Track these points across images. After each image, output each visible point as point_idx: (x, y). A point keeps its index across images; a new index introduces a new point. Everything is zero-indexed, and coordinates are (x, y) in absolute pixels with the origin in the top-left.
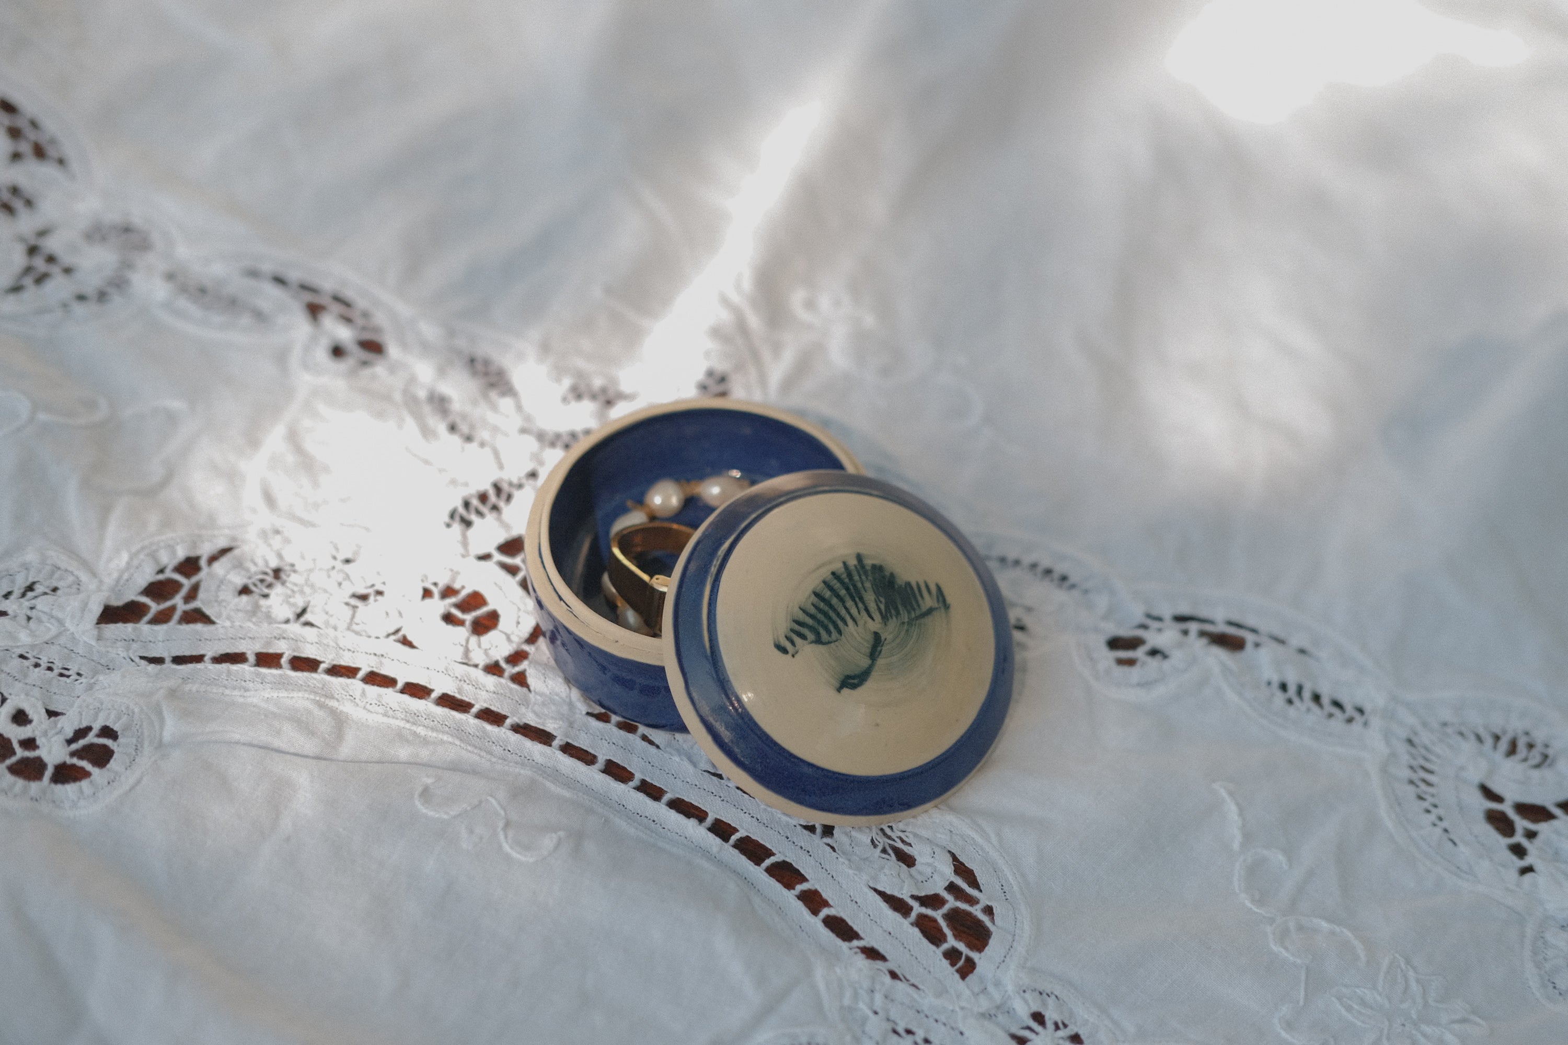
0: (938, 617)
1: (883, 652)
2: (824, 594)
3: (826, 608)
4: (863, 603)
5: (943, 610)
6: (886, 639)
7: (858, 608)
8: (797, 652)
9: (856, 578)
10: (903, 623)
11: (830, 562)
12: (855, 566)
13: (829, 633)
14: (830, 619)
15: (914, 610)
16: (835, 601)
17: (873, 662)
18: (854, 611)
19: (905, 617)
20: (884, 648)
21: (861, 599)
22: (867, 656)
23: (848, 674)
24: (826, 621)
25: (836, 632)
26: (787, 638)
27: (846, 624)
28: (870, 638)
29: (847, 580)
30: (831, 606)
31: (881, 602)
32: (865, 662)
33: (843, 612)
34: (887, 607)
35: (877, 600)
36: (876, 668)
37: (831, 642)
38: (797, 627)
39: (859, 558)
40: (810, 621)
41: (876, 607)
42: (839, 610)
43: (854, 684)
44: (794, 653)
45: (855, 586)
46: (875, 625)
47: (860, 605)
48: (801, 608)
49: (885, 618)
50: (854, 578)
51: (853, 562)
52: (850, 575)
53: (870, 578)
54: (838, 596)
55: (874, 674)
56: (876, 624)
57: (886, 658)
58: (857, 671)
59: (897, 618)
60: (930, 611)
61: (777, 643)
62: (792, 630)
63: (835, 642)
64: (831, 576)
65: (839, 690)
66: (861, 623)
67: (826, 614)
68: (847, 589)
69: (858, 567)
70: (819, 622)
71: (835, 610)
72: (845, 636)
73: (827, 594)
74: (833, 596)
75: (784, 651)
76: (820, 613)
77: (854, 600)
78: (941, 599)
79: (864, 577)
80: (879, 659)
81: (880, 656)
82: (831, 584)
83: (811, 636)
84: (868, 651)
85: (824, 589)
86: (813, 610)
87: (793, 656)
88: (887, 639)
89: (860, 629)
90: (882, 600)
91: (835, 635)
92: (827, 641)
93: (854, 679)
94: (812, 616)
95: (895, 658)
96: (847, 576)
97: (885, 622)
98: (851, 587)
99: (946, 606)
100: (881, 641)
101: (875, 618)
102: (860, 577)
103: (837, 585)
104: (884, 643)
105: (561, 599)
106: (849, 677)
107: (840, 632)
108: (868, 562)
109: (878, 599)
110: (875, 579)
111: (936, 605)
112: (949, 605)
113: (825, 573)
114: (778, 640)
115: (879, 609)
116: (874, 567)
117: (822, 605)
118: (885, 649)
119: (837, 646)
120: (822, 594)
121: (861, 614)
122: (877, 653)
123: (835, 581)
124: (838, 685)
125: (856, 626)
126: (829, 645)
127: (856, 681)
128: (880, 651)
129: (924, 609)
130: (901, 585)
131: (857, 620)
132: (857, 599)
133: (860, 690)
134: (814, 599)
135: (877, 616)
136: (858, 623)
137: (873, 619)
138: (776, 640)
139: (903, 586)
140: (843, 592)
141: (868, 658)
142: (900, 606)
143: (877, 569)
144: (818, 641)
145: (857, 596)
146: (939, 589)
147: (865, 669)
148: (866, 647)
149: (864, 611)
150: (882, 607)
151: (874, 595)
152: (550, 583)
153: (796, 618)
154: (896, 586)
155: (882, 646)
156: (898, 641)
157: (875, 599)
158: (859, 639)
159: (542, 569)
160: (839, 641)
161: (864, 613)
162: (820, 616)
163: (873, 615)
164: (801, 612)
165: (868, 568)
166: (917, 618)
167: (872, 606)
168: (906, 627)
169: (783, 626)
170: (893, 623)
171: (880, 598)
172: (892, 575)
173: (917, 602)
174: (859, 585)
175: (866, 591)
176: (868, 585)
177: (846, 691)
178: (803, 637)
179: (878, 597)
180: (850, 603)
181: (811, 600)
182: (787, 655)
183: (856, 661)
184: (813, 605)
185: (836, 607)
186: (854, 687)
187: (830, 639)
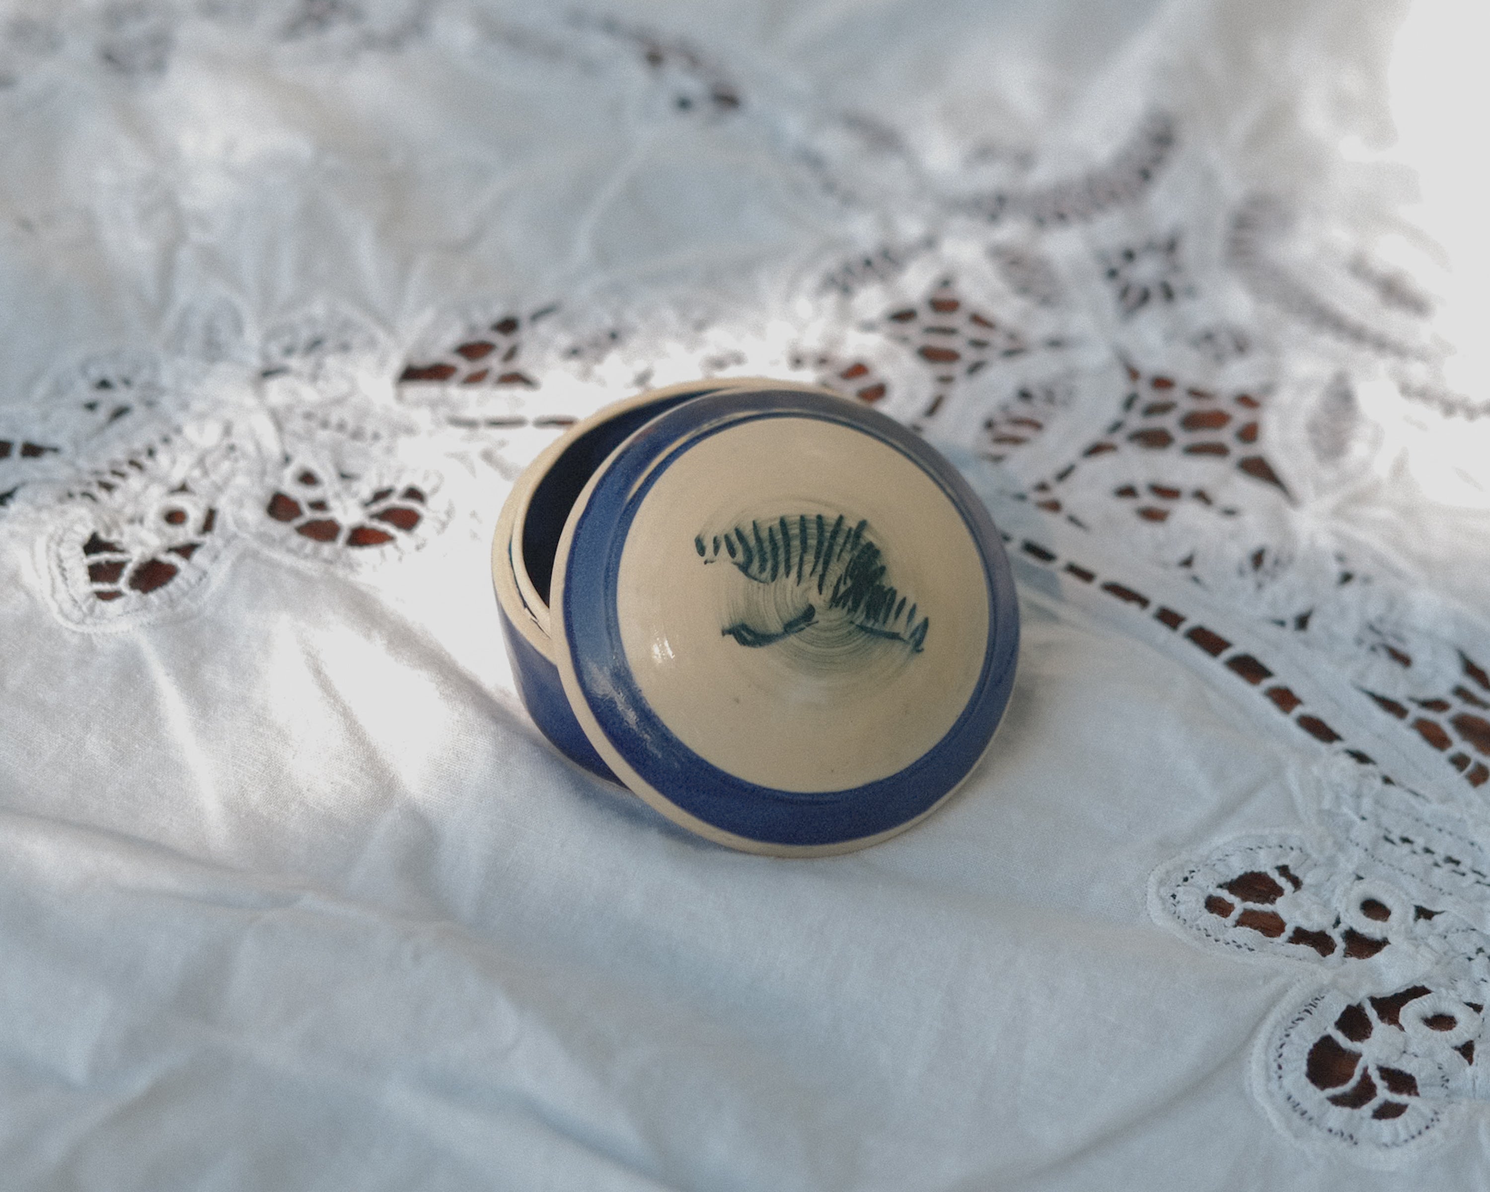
0: (899, 651)
1: (803, 633)
2: (791, 529)
3: (781, 543)
4: (825, 568)
5: (910, 647)
6: (817, 622)
7: (814, 569)
8: (712, 562)
9: (840, 540)
10: (852, 622)
11: (827, 505)
12: (850, 529)
13: (762, 569)
14: (775, 556)
15: (876, 620)
16: (796, 543)
17: (784, 634)
18: (807, 569)
19: (860, 617)
20: (808, 629)
21: (826, 564)
22: (783, 622)
23: (747, 623)
24: (769, 555)
25: (770, 575)
26: (715, 540)
27: (787, 574)
28: (802, 607)
29: (828, 535)
30: (788, 546)
31: (845, 583)
32: (775, 626)
33: (795, 560)
34: (847, 593)
35: (843, 578)
36: (782, 642)
37: (756, 579)
38: (734, 538)
39: (863, 525)
40: (752, 542)
41: (835, 582)
42: (793, 555)
43: (745, 639)
44: (709, 560)
45: (831, 547)
46: (818, 600)
47: (820, 568)
48: (754, 523)
49: (836, 601)
50: (837, 539)
51: (851, 523)
52: (835, 533)
53: (856, 553)
54: (804, 542)
55: (775, 646)
56: (820, 599)
57: (801, 640)
58: (760, 629)
59: (849, 611)
60: (894, 636)
61: (701, 537)
62: (727, 538)
63: (761, 582)
64: (815, 518)
65: (724, 632)
66: (803, 585)
67: (775, 548)
68: (820, 543)
69: (853, 533)
70: (761, 549)
71: (788, 552)
72: (776, 585)
73: (795, 531)
74: (799, 538)
75: (701, 550)
76: (770, 542)
77: (817, 557)
78: (918, 636)
79: (849, 546)
80: (792, 636)
81: (797, 634)
82: (807, 525)
83: (740, 557)
84: (788, 618)
85: (795, 523)
86: (765, 534)
87: (706, 563)
88: (819, 623)
89: (798, 591)
90: (849, 583)
91: (767, 574)
92: (753, 574)
93: (749, 634)
94: (758, 539)
95: (811, 648)
96: (832, 531)
97: (832, 605)
98: (826, 544)
99: (917, 647)
100: (810, 621)
101: (824, 592)
102: (845, 543)
103: (813, 530)
104: (813, 624)
105: (525, 605)
106: (744, 627)
107: (774, 577)
108: (868, 537)
109: (845, 578)
110: (859, 557)
111: (906, 637)
112: (922, 650)
113: (812, 511)
114: (704, 536)
115: (837, 588)
116: (870, 545)
117: (779, 537)
118: (809, 631)
119: (759, 588)
120: (789, 527)
121: (813, 578)
122: (796, 629)
123: (815, 526)
124: (727, 626)
125: (796, 584)
126: (752, 580)
127: (749, 638)
128: (802, 629)
129: (887, 629)
130: (884, 587)
131: (803, 579)
132: (821, 560)
133: (747, 650)
134: (776, 524)
135: (828, 593)
136: (801, 583)
137: (820, 591)
138: (703, 535)
139: (886, 589)
140: (812, 542)
141: (782, 626)
142: (862, 606)
143: (872, 552)
144: (744, 568)
145: (825, 557)
146: (926, 624)
147: (768, 633)
148: (790, 614)
149: (818, 576)
150: (842, 589)
151: (844, 571)
152: (515, 586)
153: (741, 529)
154: (878, 583)
155: (809, 625)
156: (828, 634)
157: (841, 575)
158: (788, 599)
159: (508, 568)
160: (766, 584)
161: (815, 579)
162: (767, 545)
163: (824, 588)
164: (751, 527)
165: (863, 542)
166: (871, 631)
167: (832, 579)
168: (852, 627)
169: (723, 526)
170: (838, 614)
171: (848, 578)
172: (883, 569)
173: (887, 616)
174: (837, 549)
175: (838, 560)
176: (847, 557)
177: (731, 639)
178: (732, 552)
179: (846, 576)
180: (810, 558)
181: (772, 524)
182: (700, 557)
183: (766, 618)
184: (770, 529)
185: (792, 550)
186: (743, 641)
187: (758, 576)
